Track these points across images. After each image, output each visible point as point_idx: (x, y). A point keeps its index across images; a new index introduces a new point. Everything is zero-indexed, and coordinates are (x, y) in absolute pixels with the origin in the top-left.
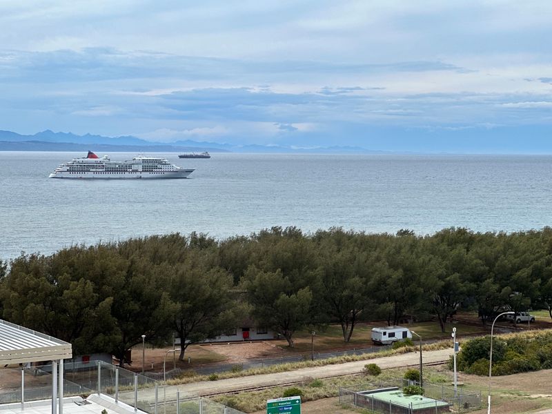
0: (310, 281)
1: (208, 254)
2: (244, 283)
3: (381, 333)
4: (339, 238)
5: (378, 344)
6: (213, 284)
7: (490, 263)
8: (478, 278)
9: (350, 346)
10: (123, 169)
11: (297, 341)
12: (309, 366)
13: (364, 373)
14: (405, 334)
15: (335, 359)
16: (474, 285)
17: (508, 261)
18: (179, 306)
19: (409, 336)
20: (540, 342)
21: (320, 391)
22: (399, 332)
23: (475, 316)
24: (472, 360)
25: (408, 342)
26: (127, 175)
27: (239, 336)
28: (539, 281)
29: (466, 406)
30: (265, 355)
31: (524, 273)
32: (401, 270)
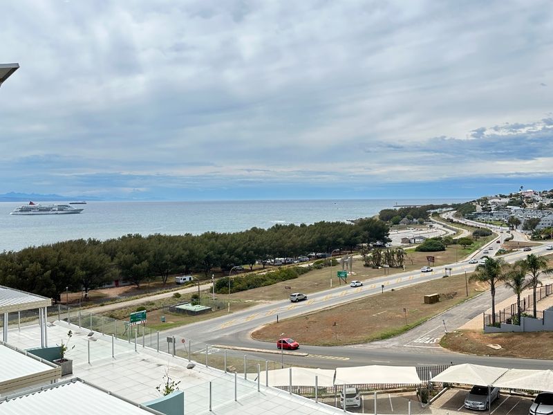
0: (147, 258)
1: (97, 248)
2: (116, 260)
3: (180, 279)
4: (159, 238)
5: (179, 284)
6: (101, 262)
7: (225, 246)
8: (221, 253)
9: (166, 286)
10: (48, 209)
11: (141, 285)
12: (148, 296)
13: (173, 297)
14: (190, 278)
15: (160, 292)
16: (219, 256)
17: (233, 245)
18: (84, 272)
19: (192, 279)
20: (247, 278)
21: (154, 307)
22: (187, 278)
23: (219, 269)
24: (220, 288)
25: (192, 282)
26: (50, 212)
27: (114, 284)
28: (245, 253)
29: (219, 308)
30: (126, 292)
31: (239, 250)
32: (188, 251)
